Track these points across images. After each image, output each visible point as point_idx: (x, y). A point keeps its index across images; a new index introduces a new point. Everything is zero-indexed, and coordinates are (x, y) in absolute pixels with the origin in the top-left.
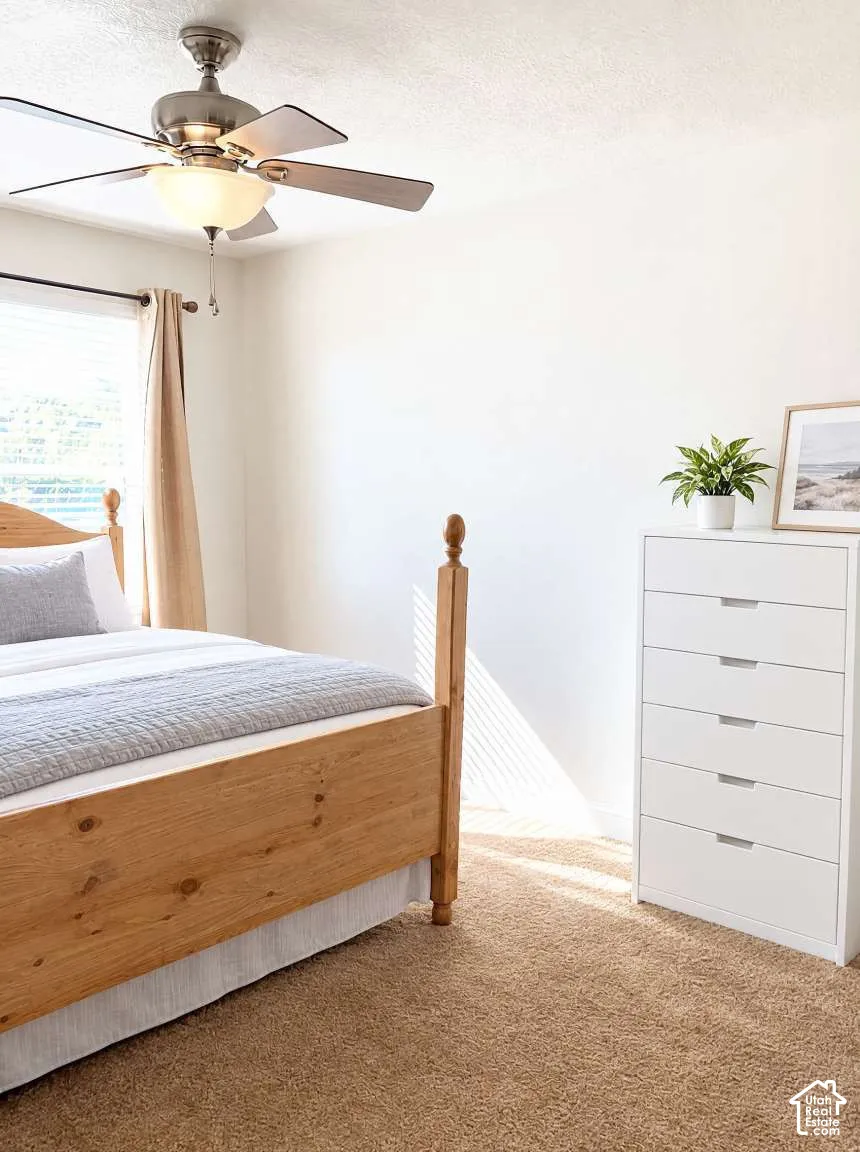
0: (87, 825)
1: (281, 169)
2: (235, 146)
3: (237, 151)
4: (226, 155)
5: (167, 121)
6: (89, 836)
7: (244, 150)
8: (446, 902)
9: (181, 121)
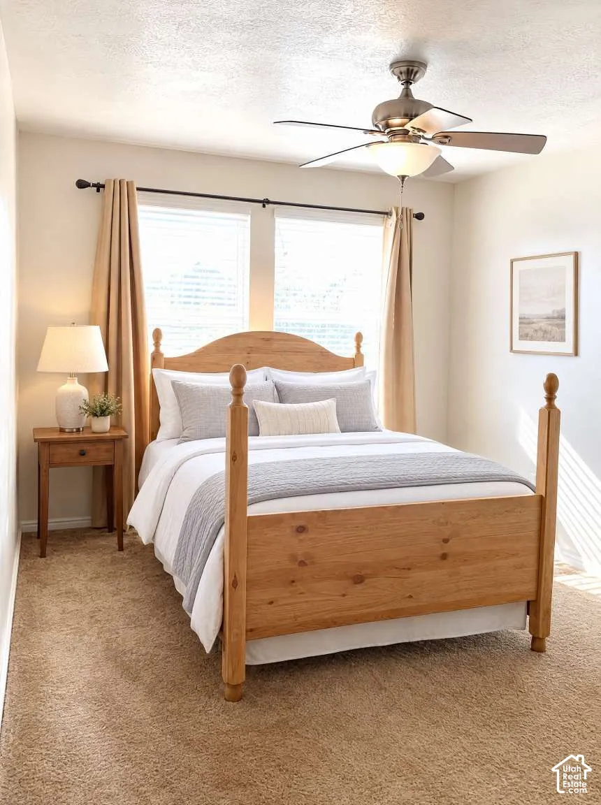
0: (301, 530)
1: (446, 137)
2: (414, 128)
3: (416, 131)
4: (410, 133)
5: (380, 118)
6: (303, 536)
7: (419, 130)
8: (541, 636)
9: (387, 118)
